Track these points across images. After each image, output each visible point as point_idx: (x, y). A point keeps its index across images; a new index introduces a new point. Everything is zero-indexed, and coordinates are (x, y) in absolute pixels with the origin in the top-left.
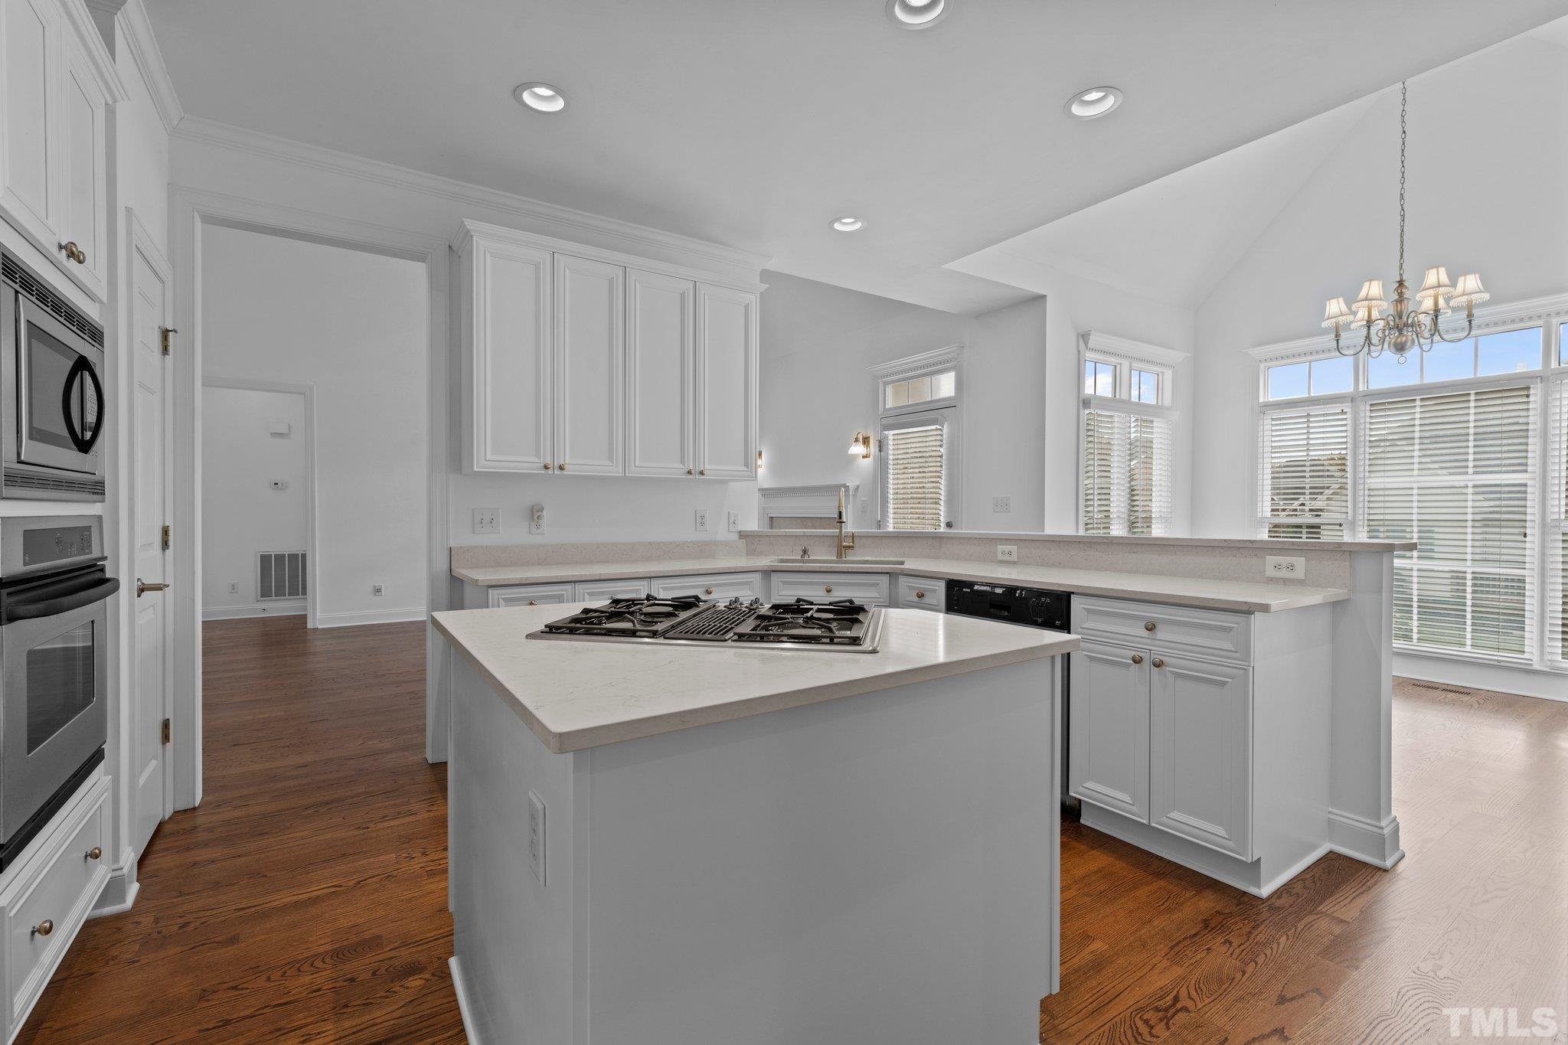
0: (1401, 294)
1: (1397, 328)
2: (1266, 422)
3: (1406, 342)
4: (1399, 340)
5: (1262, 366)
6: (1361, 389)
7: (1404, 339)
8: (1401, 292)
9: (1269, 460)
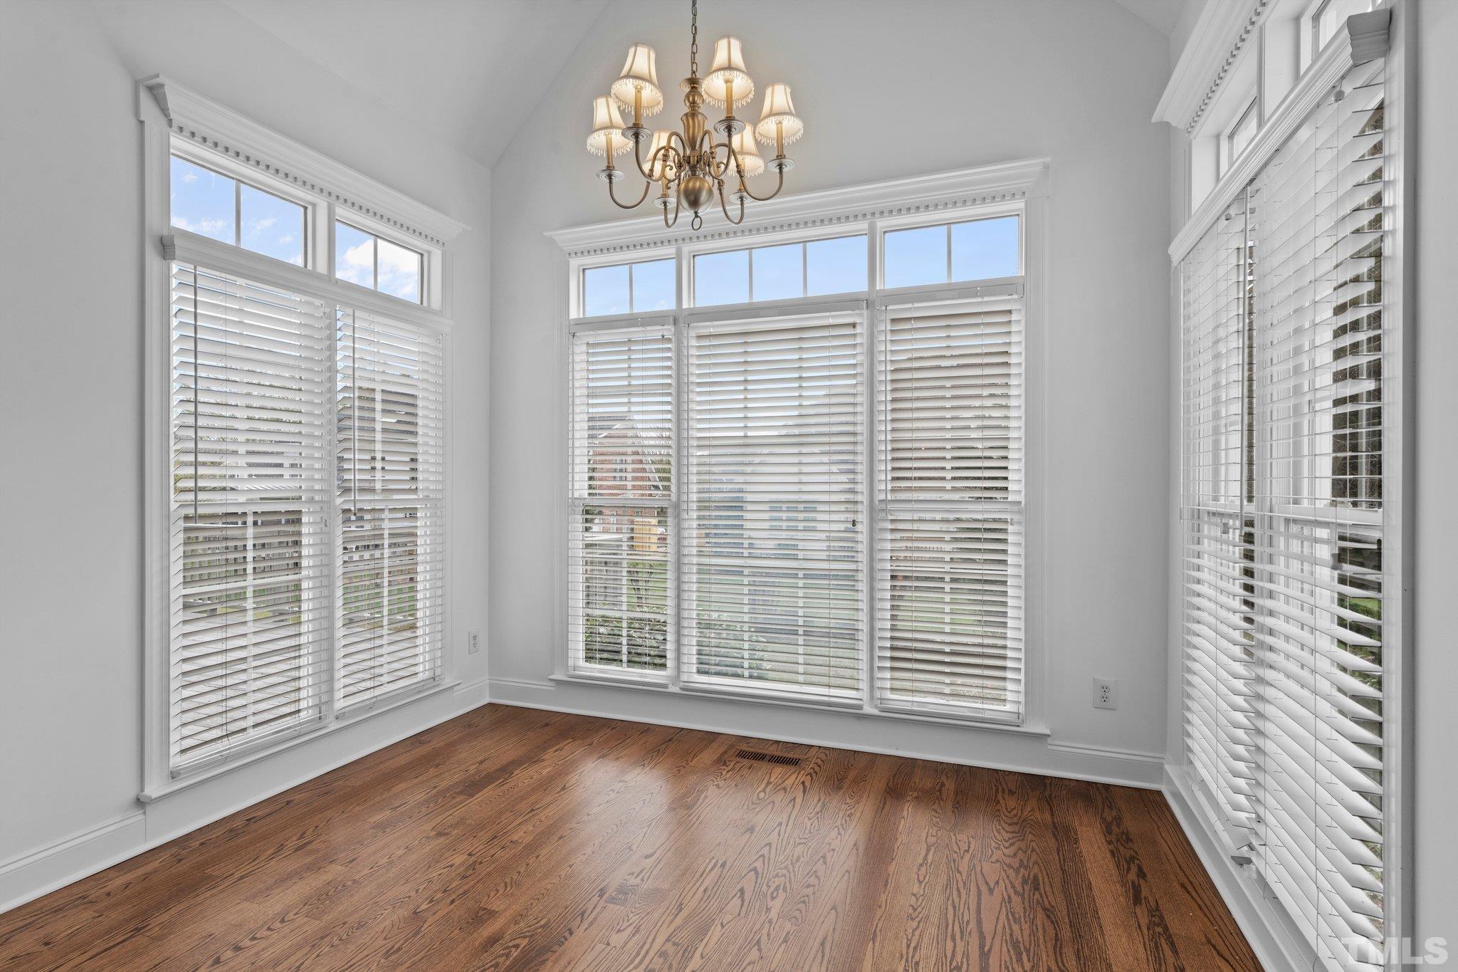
0: (693, 104)
1: (689, 163)
2: (577, 350)
3: (700, 190)
4: (691, 185)
5: (575, 263)
6: (685, 306)
7: (698, 184)
8: (694, 102)
9: (585, 408)
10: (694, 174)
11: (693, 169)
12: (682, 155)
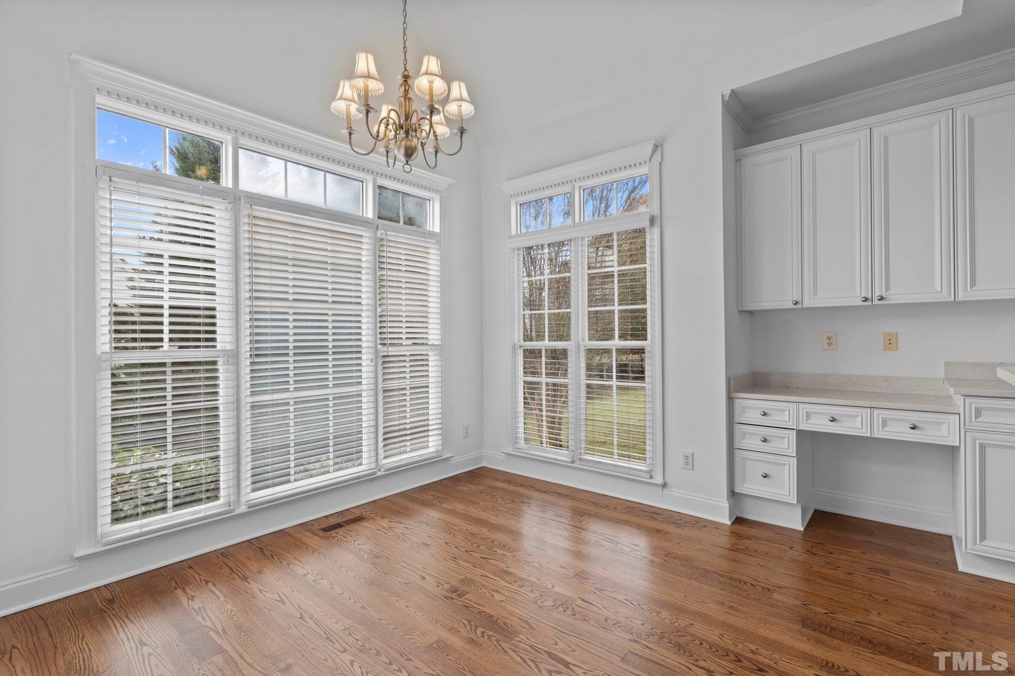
1: (403, 129)
8: (406, 90)
10: (407, 137)
11: (407, 132)
12: (397, 123)
